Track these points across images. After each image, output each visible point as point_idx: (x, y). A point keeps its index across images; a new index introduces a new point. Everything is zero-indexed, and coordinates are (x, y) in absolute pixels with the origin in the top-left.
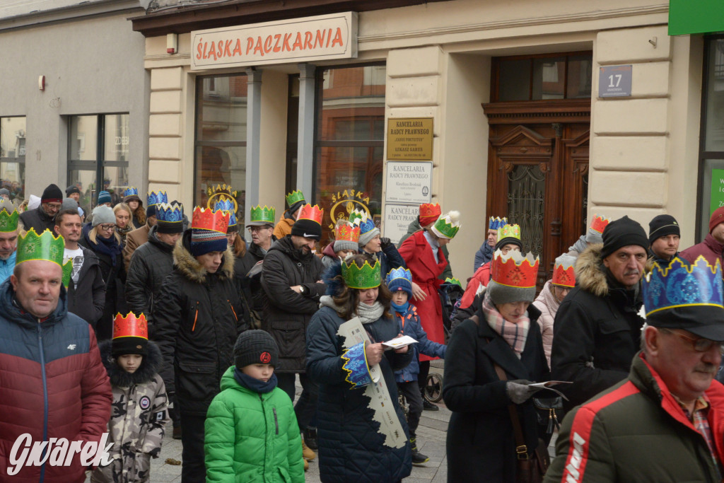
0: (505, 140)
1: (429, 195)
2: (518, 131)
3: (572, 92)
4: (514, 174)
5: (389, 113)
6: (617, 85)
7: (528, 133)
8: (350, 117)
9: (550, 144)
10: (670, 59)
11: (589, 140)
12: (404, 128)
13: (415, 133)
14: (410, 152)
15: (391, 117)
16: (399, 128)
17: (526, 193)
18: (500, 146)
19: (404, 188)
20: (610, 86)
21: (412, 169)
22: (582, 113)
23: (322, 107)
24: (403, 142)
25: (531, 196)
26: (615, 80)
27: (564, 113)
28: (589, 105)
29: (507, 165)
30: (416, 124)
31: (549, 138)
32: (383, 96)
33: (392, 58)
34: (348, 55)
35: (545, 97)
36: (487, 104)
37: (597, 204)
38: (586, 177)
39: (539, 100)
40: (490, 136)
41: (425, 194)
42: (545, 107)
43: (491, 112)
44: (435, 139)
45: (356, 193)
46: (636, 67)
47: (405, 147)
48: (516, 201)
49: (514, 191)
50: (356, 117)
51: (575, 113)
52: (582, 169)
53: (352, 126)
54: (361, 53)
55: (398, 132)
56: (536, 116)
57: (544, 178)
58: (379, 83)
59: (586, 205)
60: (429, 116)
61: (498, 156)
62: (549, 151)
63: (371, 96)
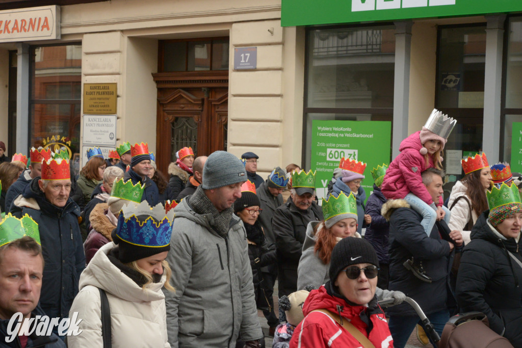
0: (169, 99)
1: (114, 140)
2: (178, 93)
3: (216, 66)
4: (175, 124)
5: (85, 80)
6: (247, 61)
7: (185, 94)
8: (56, 83)
9: (200, 102)
10: (282, 43)
11: (227, 100)
12: (96, 91)
13: (104, 94)
14: (100, 108)
15: (86, 82)
16: (92, 91)
17: (184, 137)
18: (165, 104)
19: (96, 134)
20: (241, 62)
21: (102, 120)
22: (223, 80)
23: (35, 74)
24: (95, 101)
25: (188, 139)
26: (245, 57)
27: (210, 80)
28: (227, 75)
29: (171, 117)
30: (104, 88)
31: (200, 98)
32: (80, 67)
33: (86, 40)
34: (53, 37)
35: (197, 69)
36: (156, 74)
37: (234, 145)
38: (226, 125)
39: (192, 71)
40: (158, 97)
41: (112, 138)
42: (197, 76)
43: (159, 79)
44: (118, 99)
45: (61, 138)
46: (259, 49)
47: (96, 104)
48: (177, 143)
49: (176, 136)
50: (60, 82)
51: (218, 80)
52: (223, 120)
53: (58, 89)
54: (63, 36)
55: (91, 93)
56: (191, 82)
57: (197, 127)
58: (78, 58)
59: (227, 145)
60: (114, 82)
61: (164, 111)
62: (200, 107)
63: (72, 67)
